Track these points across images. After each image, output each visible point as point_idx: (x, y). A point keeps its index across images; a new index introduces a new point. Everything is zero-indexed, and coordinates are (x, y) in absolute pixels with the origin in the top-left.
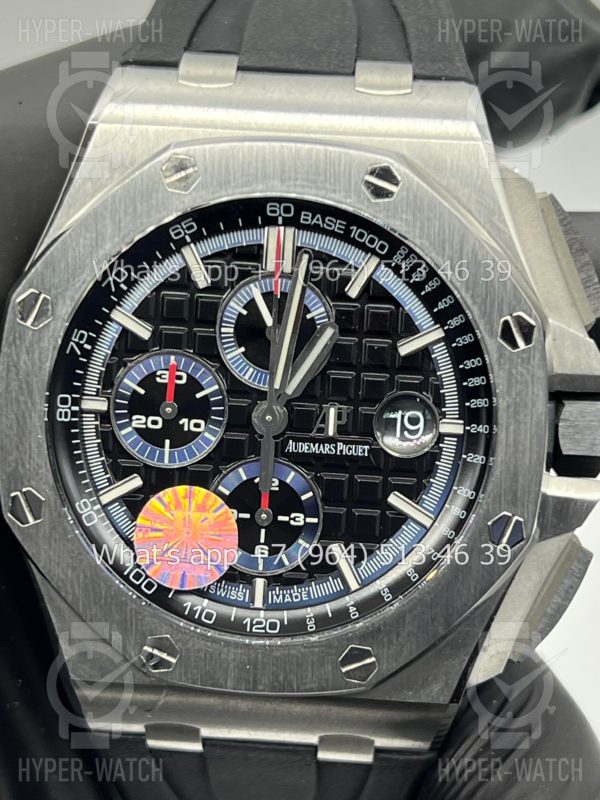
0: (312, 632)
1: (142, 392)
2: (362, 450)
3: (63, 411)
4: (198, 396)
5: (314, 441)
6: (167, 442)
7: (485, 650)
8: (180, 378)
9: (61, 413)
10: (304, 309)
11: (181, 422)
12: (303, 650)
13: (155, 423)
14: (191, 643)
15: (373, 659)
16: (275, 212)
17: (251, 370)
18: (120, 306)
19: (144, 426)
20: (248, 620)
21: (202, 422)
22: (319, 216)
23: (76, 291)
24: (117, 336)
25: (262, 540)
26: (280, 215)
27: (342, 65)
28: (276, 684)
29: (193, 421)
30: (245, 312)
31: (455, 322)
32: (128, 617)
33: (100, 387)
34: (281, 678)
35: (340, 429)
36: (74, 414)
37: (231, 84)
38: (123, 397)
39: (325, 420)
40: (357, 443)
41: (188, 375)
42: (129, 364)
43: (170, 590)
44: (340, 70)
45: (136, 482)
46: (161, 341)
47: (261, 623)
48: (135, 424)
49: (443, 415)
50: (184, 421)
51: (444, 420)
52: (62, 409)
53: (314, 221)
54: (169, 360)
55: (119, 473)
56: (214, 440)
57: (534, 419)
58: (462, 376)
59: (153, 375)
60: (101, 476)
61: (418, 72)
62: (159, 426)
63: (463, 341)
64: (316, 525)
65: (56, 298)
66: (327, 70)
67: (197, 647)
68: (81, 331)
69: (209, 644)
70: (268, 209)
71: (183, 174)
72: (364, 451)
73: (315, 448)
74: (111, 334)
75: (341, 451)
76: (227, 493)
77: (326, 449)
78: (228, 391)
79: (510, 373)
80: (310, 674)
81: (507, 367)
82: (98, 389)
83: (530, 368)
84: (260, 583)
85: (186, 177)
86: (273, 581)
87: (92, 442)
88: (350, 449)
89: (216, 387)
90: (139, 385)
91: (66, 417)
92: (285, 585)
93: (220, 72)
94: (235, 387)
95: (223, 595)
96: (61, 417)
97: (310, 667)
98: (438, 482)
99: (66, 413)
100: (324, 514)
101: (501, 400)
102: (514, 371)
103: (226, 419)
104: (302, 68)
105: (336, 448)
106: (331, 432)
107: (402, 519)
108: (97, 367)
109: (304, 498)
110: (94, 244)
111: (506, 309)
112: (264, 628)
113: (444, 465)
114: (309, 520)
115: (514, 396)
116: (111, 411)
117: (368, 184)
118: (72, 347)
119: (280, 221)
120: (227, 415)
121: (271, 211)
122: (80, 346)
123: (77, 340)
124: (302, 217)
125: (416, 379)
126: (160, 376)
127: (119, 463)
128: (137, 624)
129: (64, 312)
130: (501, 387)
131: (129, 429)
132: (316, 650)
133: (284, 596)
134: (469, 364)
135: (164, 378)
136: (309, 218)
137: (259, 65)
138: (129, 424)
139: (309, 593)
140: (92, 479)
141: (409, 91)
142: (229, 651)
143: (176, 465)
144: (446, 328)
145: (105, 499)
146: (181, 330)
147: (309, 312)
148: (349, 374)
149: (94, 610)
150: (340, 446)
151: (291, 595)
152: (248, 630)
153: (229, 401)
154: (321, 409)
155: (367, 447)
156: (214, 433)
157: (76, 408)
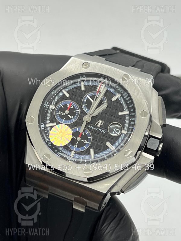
0: (80, 164)
1: (63, 107)
2: (104, 131)
4: (74, 111)
5: (95, 127)
6: (64, 119)
8: (72, 107)
11: (69, 115)
15: (91, 172)
17: (87, 109)
18: (65, 89)
19: (61, 114)
20: (68, 158)
21: (73, 117)
25: (77, 144)
26: (103, 80)
29: (71, 116)
33: (55, 104)
35: (101, 126)
36: (47, 106)
38: (59, 107)
39: (98, 123)
40: (103, 130)
41: (73, 107)
42: (62, 101)
45: (55, 124)
46: (70, 98)
47: (70, 159)
48: (59, 113)
49: (123, 129)
52: (46, 104)
54: (71, 103)
56: (74, 121)
58: (130, 121)
59: (67, 105)
60: (48, 121)
61: (142, 71)
62: (64, 115)
63: (132, 114)
64: (89, 144)
67: (55, 158)
68: (55, 91)
69: (57, 159)
70: (101, 78)
73: (94, 128)
74: (61, 94)
76: (73, 132)
77: (97, 129)
78: (80, 112)
84: (73, 152)
86: (76, 153)
87: (49, 114)
89: (78, 111)
90: (63, 106)
92: (78, 154)
94: (82, 112)
95: (64, 152)
96: (44, 106)
98: (118, 143)
100: (92, 142)
101: (136, 127)
103: (78, 117)
105: (99, 129)
106: (99, 126)
107: (107, 148)
108: (56, 100)
109: (88, 138)
113: (120, 139)
114: (88, 143)
116: (55, 109)
117: (123, 78)
118: (52, 93)
122: (54, 94)
127: (53, 120)
130: (137, 124)
131: (58, 114)
133: (77, 156)
134: (132, 119)
138: (58, 113)
139: (83, 157)
140: (46, 120)
144: (130, 111)
145: (47, 126)
146: (75, 97)
147: (103, 101)
148: (107, 116)
150: (100, 129)
151: (79, 157)
153: (80, 114)
154: (98, 121)
155: (105, 131)
156: (75, 119)
157: (48, 105)
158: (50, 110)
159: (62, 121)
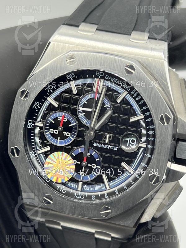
0: (93, 200)
1: (54, 122)
2: (115, 148)
3: (30, 125)
4: (70, 126)
5: (102, 143)
6: (59, 138)
8: (65, 120)
10: (103, 104)
11: (64, 133)
12: (90, 205)
13: (56, 132)
14: (57, 198)
15: (110, 211)
16: (98, 74)
17: (86, 120)
18: (50, 96)
19: (53, 132)
20: (75, 194)
21: (70, 134)
22: (111, 77)
23: (37, 91)
24: (48, 105)
25: (83, 171)
26: (99, 75)
27: (128, 32)
28: (81, 214)
29: (67, 133)
30: (86, 103)
31: (147, 114)
32: (40, 187)
33: (41, 119)
34: (82, 212)
35: (109, 141)
37: (93, 34)
38: (48, 123)
39: (105, 138)
40: (114, 146)
41: (67, 119)
42: (51, 114)
43: (54, 182)
44: (127, 33)
45: (48, 148)
46: (61, 108)
47: (79, 195)
48: (50, 131)
49: (141, 141)
50: (65, 132)
51: (141, 143)
52: (29, 124)
53: (109, 78)
54: (62, 114)
55: (44, 145)
56: (73, 139)
57: (167, 146)
58: (148, 130)
59: (57, 118)
60: (38, 145)
61: (150, 36)
62: (57, 133)
63: (149, 120)
65: (31, 92)
66: (123, 33)
67: (59, 199)
68: (38, 102)
69: (62, 199)
70: (96, 73)
71: (72, 60)
72: (116, 148)
73: (102, 146)
75: (109, 148)
76: (74, 155)
77: (105, 146)
78: (78, 125)
79: (161, 131)
80: (91, 212)
81: (160, 129)
82: (41, 120)
83: (168, 131)
84: (81, 183)
85: (73, 61)
86: (84, 183)
87: (37, 135)
88: (112, 147)
89: (75, 124)
90: (53, 120)
91: (30, 127)
92: (88, 185)
93: (91, 30)
94: (81, 125)
95: (70, 185)
96: (29, 127)
98: (137, 161)
99: (30, 126)
100: (102, 165)
101: (157, 139)
102: (163, 131)
103: (77, 134)
104: (115, 31)
105: (108, 147)
106: (107, 142)
108: (41, 114)
109: (97, 160)
110: (44, 78)
111: (162, 112)
112: (80, 197)
113: (139, 156)
114: (97, 167)
115: (162, 138)
116: (44, 127)
117: (126, 70)
118: (34, 107)
119: (99, 77)
120: (77, 132)
121: (97, 74)
122: (37, 107)
123: (36, 105)
124: (106, 77)
125: (134, 129)
126: (59, 119)
127: (44, 142)
128: (42, 190)
129: (33, 96)
130: (158, 135)
131: (48, 133)
132: (94, 205)
133: (87, 188)
134: (150, 127)
135: (60, 119)
136: (108, 77)
137: (103, 29)
139: (94, 188)
140: (36, 146)
141: (145, 42)
142: (68, 202)
143: (60, 145)
144: (145, 115)
145: (39, 152)
146: (67, 105)
147: (105, 105)
148: (114, 125)
149: (31, 184)
150: (109, 146)
151: (89, 188)
152: (75, 197)
153: (78, 128)
154: (105, 134)
155: (117, 148)
156: (73, 137)
157: (33, 125)
158: (37, 129)
159: (57, 141)
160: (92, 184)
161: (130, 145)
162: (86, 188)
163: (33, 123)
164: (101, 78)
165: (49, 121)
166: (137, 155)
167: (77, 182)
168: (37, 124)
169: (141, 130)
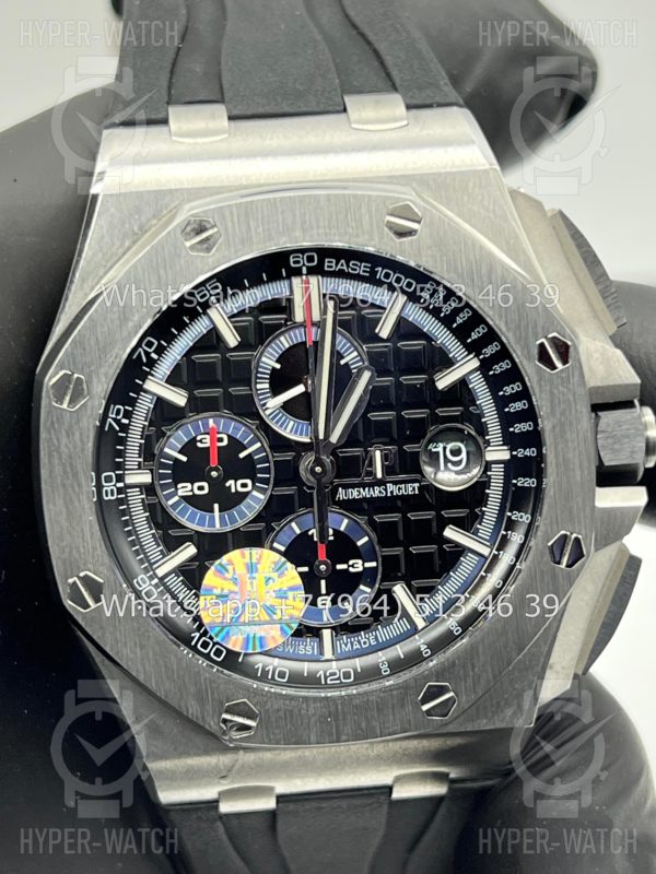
0: (388, 676)
1: (184, 459)
2: (411, 489)
3: (109, 489)
4: (242, 455)
5: (364, 486)
6: (216, 506)
7: (551, 668)
8: (221, 440)
9: (107, 491)
10: (336, 355)
11: (227, 484)
12: (382, 695)
13: (201, 488)
14: (269, 704)
15: (451, 694)
16: (298, 262)
17: (292, 423)
18: (152, 375)
19: (191, 493)
20: (321, 673)
21: (249, 482)
22: (343, 261)
23: (109, 367)
24: (152, 406)
25: (324, 591)
26: (304, 265)
27: (330, 103)
28: (359, 732)
29: (240, 482)
30: (278, 366)
31: (490, 350)
32: (203, 687)
33: (141, 460)
34: (363, 725)
35: (387, 470)
36: (120, 491)
37: (226, 135)
38: (166, 467)
39: (371, 463)
40: (405, 482)
41: (229, 436)
42: (168, 433)
43: (239, 654)
44: (331, 109)
45: (190, 550)
46: (197, 406)
47: (335, 674)
48: (180, 492)
49: (488, 443)
50: (231, 483)
51: (489, 448)
52: (108, 487)
53: (339, 267)
54: (208, 424)
55: (171, 544)
56: (263, 497)
57: (581, 435)
59: (194, 440)
60: (153, 549)
61: (409, 102)
62: (206, 491)
63: (499, 368)
64: (376, 569)
65: (89, 377)
66: (317, 110)
67: (276, 707)
68: (118, 407)
69: (287, 702)
70: (292, 260)
71: (204, 235)
72: (414, 489)
73: (365, 493)
74: (145, 405)
75: (392, 492)
76: (283, 549)
77: (376, 492)
78: (270, 447)
79: (552, 393)
80: (391, 717)
81: (548, 388)
82: (140, 462)
83: (571, 386)
84: (327, 634)
85: (207, 239)
86: (338, 631)
87: (140, 516)
88: (399, 489)
89: (259, 445)
90: (180, 452)
91: (112, 495)
92: (352, 633)
93: (212, 125)
94: (278, 442)
95: (291, 651)
96: (107, 495)
97: (390, 711)
98: (491, 509)
99: (112, 491)
100: (383, 557)
101: (546, 422)
102: (556, 391)
103: (273, 475)
105: (386, 490)
106: (379, 475)
107: (460, 551)
108: (135, 440)
109: (359, 543)
110: (122, 317)
111: (540, 330)
112: (339, 679)
113: (495, 493)
114: (368, 565)
115: (558, 416)
116: (156, 483)
117: (391, 226)
118: (110, 424)
119: (304, 270)
120: (273, 472)
121: (295, 262)
122: (118, 422)
123: (114, 416)
124: (326, 264)
125: (456, 411)
126: (201, 441)
127: (169, 534)
128: (212, 694)
129: (100, 389)
130: (544, 408)
131: (176, 499)
132: (394, 692)
133: (352, 644)
134: (508, 390)
135: (205, 442)
136: (334, 264)
137: (249, 113)
138: (175, 494)
139: (376, 637)
140: (145, 554)
141: (405, 122)
142: (308, 706)
143: (229, 528)
144: (481, 357)
145: (161, 572)
146: (216, 392)
147: (343, 358)
148: (388, 415)
149: (167, 684)
150: (390, 487)
151: (359, 642)
152: (323, 682)
153: (273, 457)
154: (367, 452)
155: (416, 485)
156: (263, 491)
157: (120, 485)
158: (136, 498)
159: (213, 518)
160: (365, 627)
161: (449, 465)
162: (348, 643)
163: (117, 481)
164: (311, 271)
165: (168, 457)
166: (487, 491)
167: (315, 632)
168: (130, 480)
169: (479, 407)
